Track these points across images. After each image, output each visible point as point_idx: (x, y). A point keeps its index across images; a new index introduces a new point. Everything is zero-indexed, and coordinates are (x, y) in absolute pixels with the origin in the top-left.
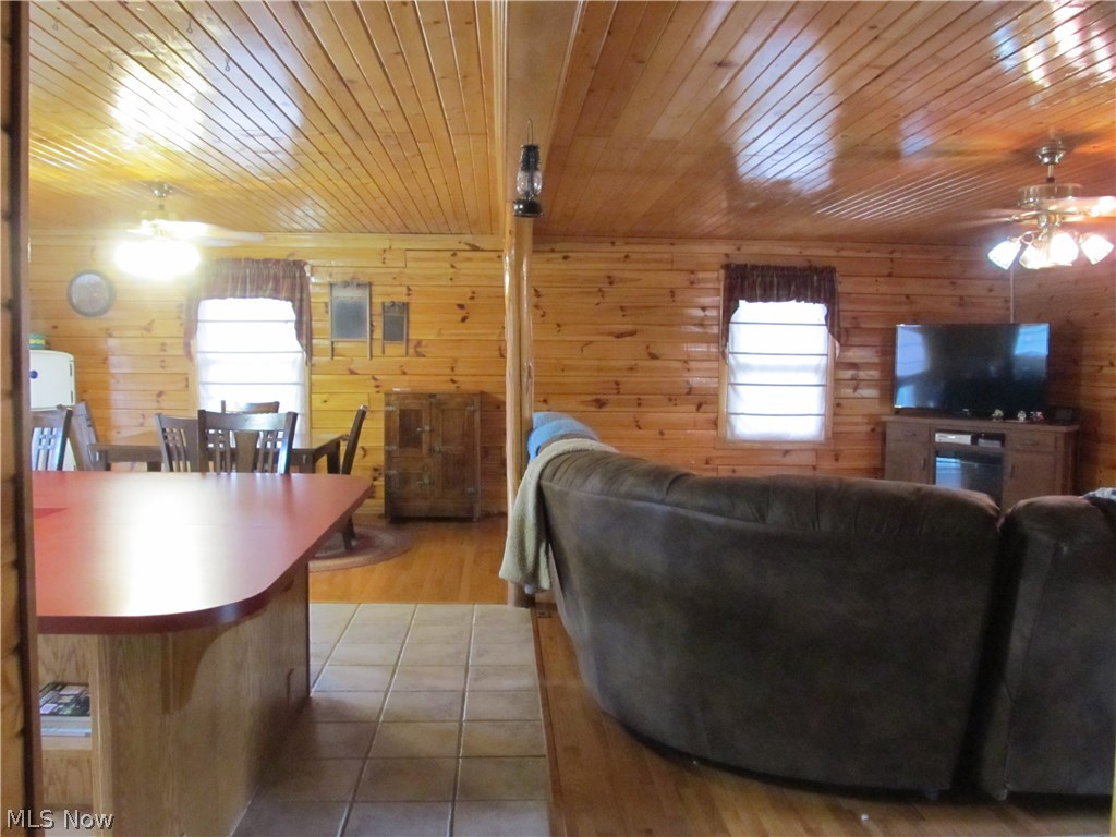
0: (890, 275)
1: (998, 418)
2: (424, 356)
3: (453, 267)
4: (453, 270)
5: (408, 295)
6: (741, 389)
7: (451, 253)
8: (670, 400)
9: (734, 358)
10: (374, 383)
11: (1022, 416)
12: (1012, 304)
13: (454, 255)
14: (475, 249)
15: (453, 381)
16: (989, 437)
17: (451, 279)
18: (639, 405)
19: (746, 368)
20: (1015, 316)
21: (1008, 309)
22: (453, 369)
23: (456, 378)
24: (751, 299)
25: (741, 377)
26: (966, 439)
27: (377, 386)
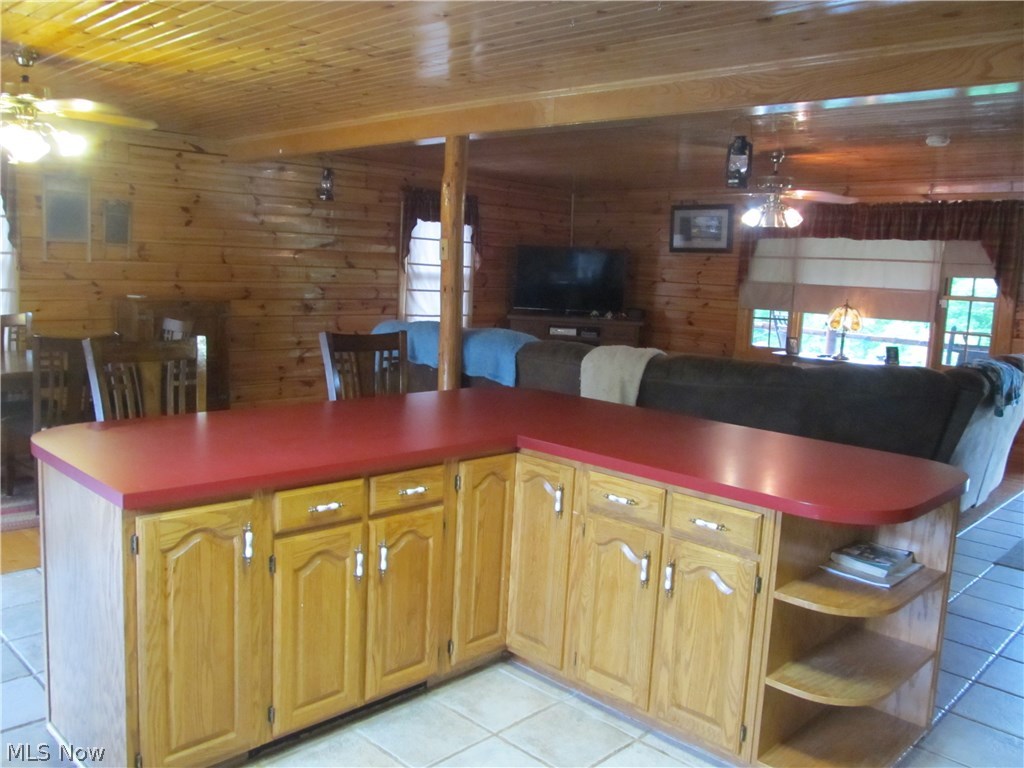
0: (507, 205)
1: (595, 316)
2: (147, 261)
3: (178, 167)
4: (178, 171)
5: (132, 194)
6: (416, 294)
7: (177, 152)
8: (363, 304)
9: (412, 269)
10: (95, 289)
11: (609, 315)
12: (572, 234)
13: (179, 155)
14: (200, 151)
15: (177, 287)
16: (590, 330)
17: (176, 180)
18: (339, 309)
19: (419, 276)
20: (574, 242)
21: (569, 236)
22: (177, 276)
23: (180, 284)
24: (425, 219)
25: (416, 285)
26: (573, 332)
27: (98, 293)
